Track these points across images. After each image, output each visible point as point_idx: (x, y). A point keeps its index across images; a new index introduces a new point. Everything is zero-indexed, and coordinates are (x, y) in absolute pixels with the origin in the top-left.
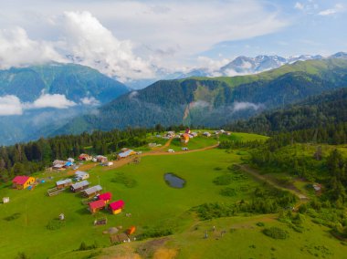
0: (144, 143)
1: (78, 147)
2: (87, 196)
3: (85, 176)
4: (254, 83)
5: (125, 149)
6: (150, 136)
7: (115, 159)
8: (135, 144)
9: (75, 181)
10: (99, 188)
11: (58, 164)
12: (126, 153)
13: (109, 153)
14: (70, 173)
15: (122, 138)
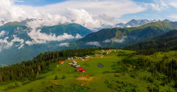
0: (94, 54)
1: (74, 54)
2: (76, 68)
3: (76, 63)
4: (137, 30)
5: (87, 56)
6: (96, 51)
7: (84, 59)
8: (91, 54)
9: (73, 64)
10: (79, 66)
11: (69, 59)
12: (88, 57)
13: (83, 56)
14: (72, 62)
15: (87, 52)
